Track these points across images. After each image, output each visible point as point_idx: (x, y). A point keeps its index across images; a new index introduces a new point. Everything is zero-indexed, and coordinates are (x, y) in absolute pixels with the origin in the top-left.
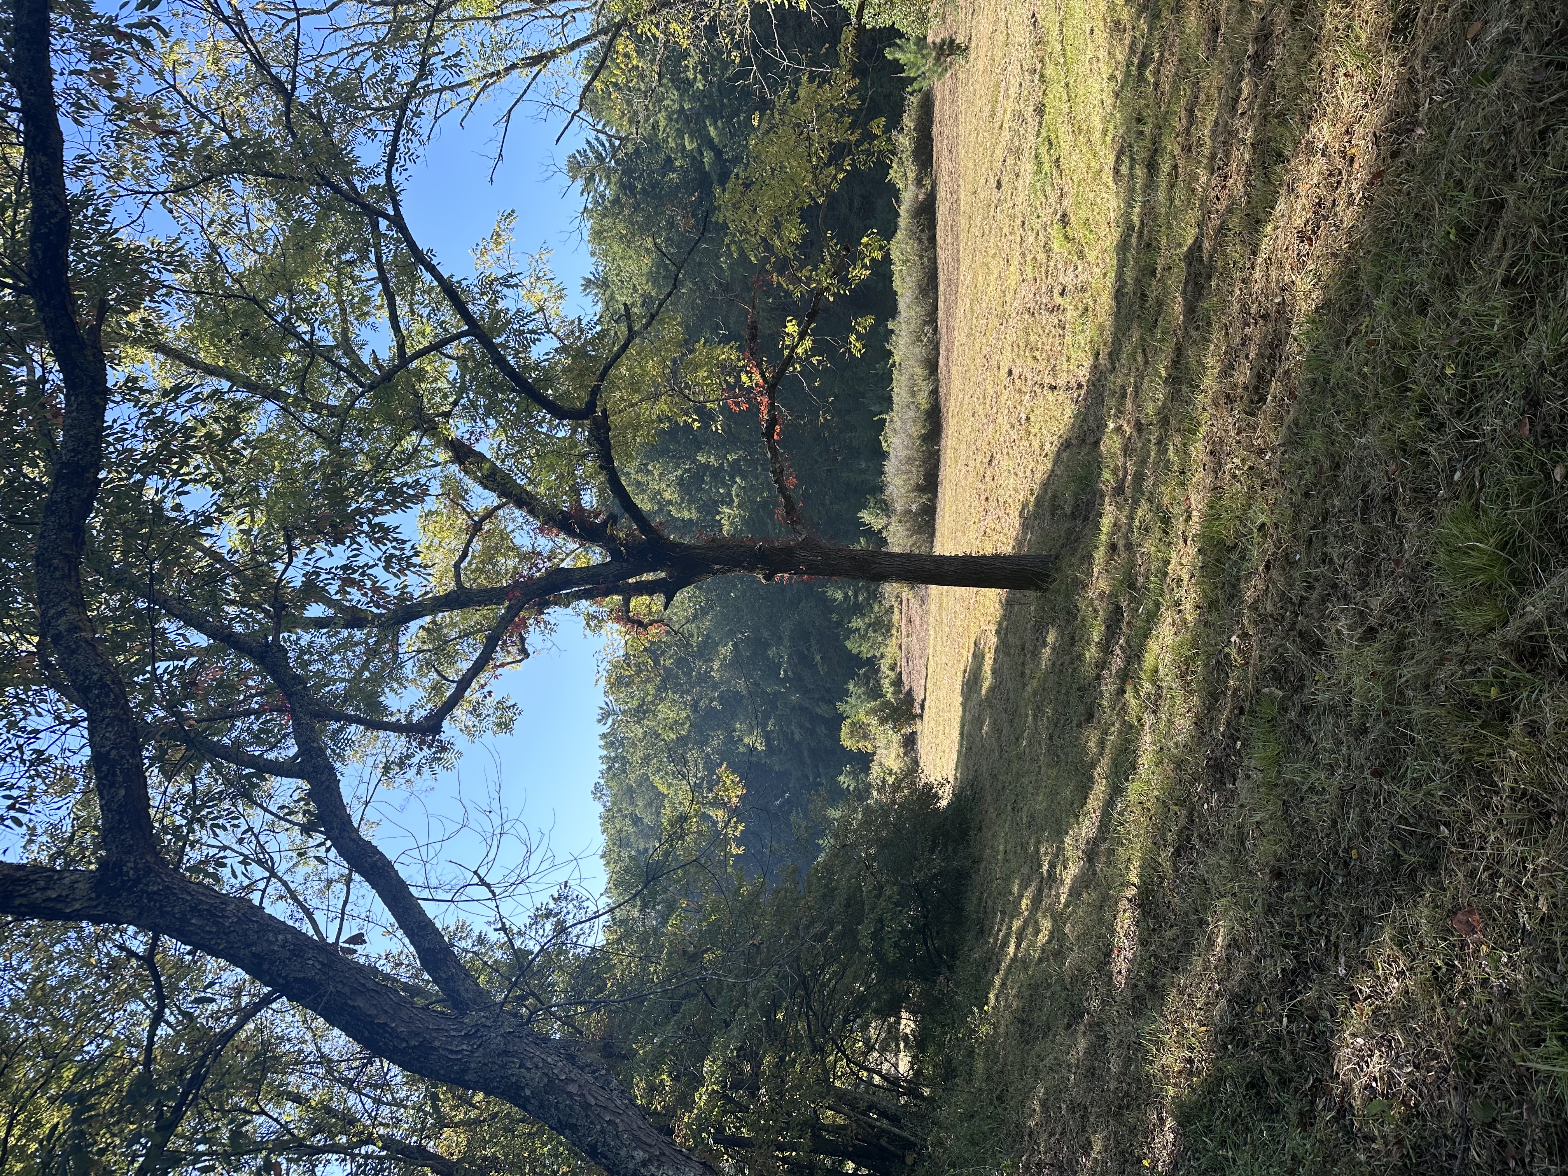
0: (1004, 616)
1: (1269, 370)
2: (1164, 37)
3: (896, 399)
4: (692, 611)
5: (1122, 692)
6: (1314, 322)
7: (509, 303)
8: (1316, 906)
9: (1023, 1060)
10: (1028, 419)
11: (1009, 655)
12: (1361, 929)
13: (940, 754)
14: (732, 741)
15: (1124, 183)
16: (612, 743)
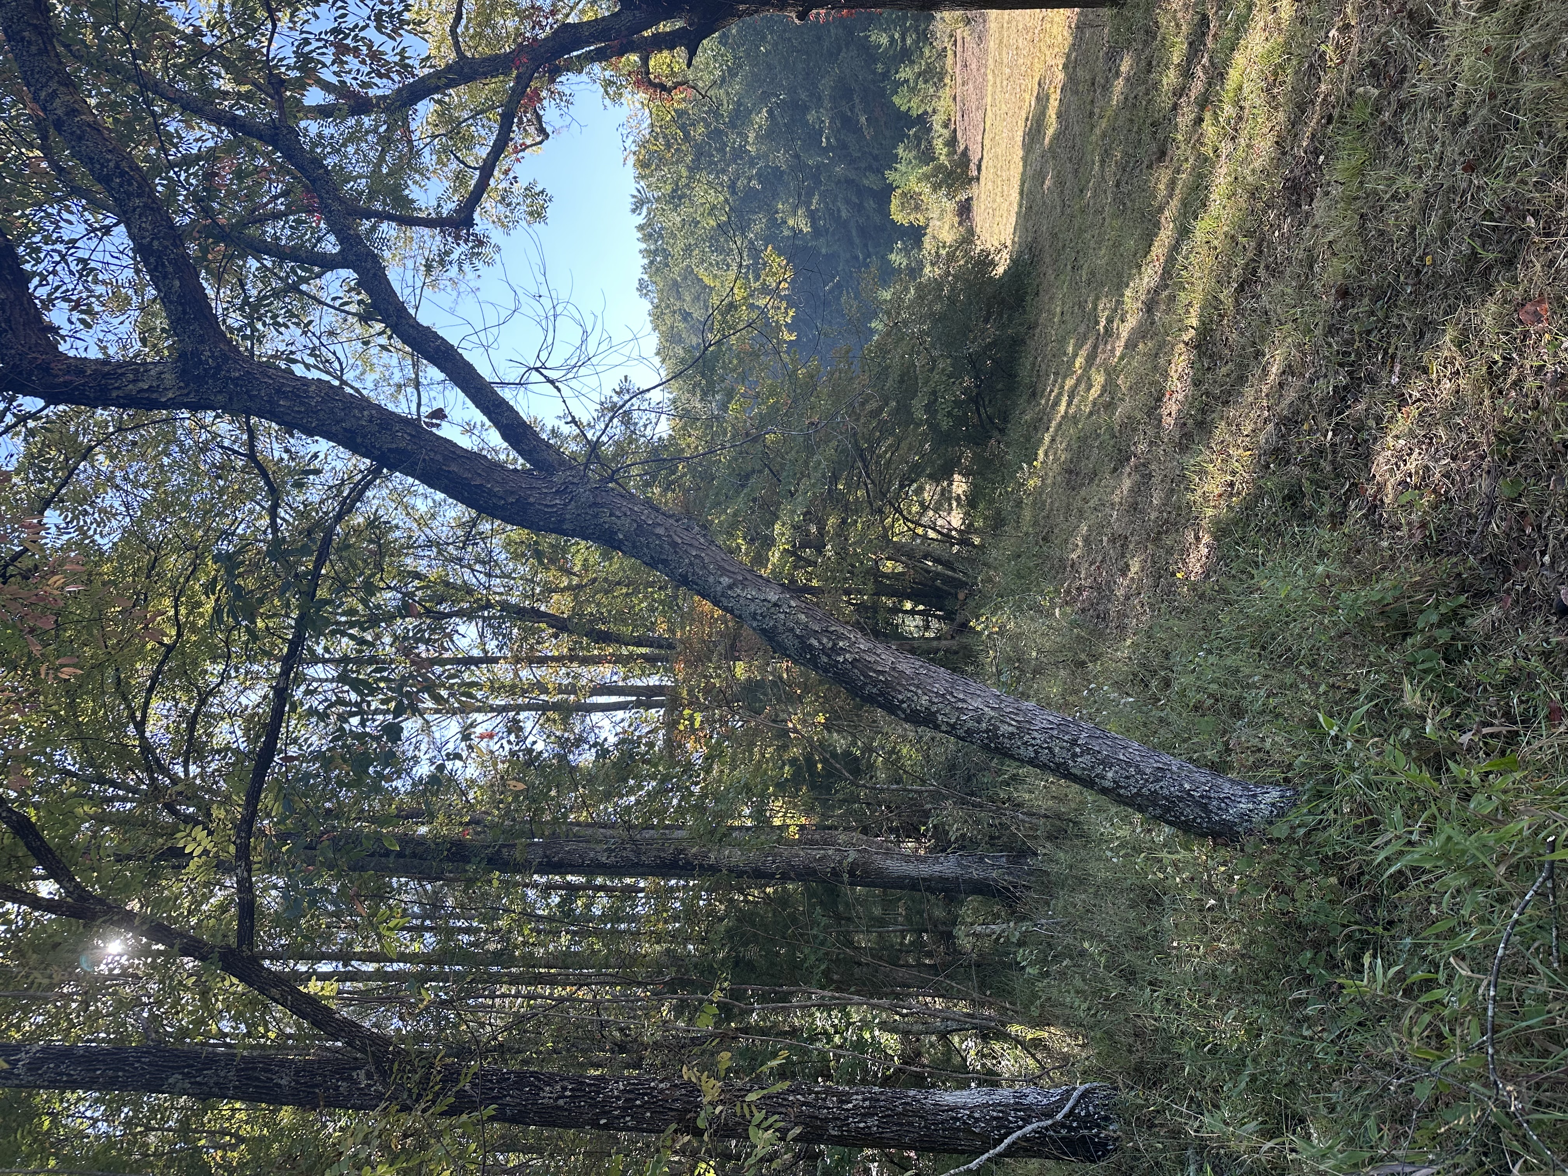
0: (1073, 44)
4: (718, 73)
5: (1199, 120)
8: (1379, 320)
9: (1068, 505)
12: (1422, 335)
13: (997, 219)
16: (650, 235)
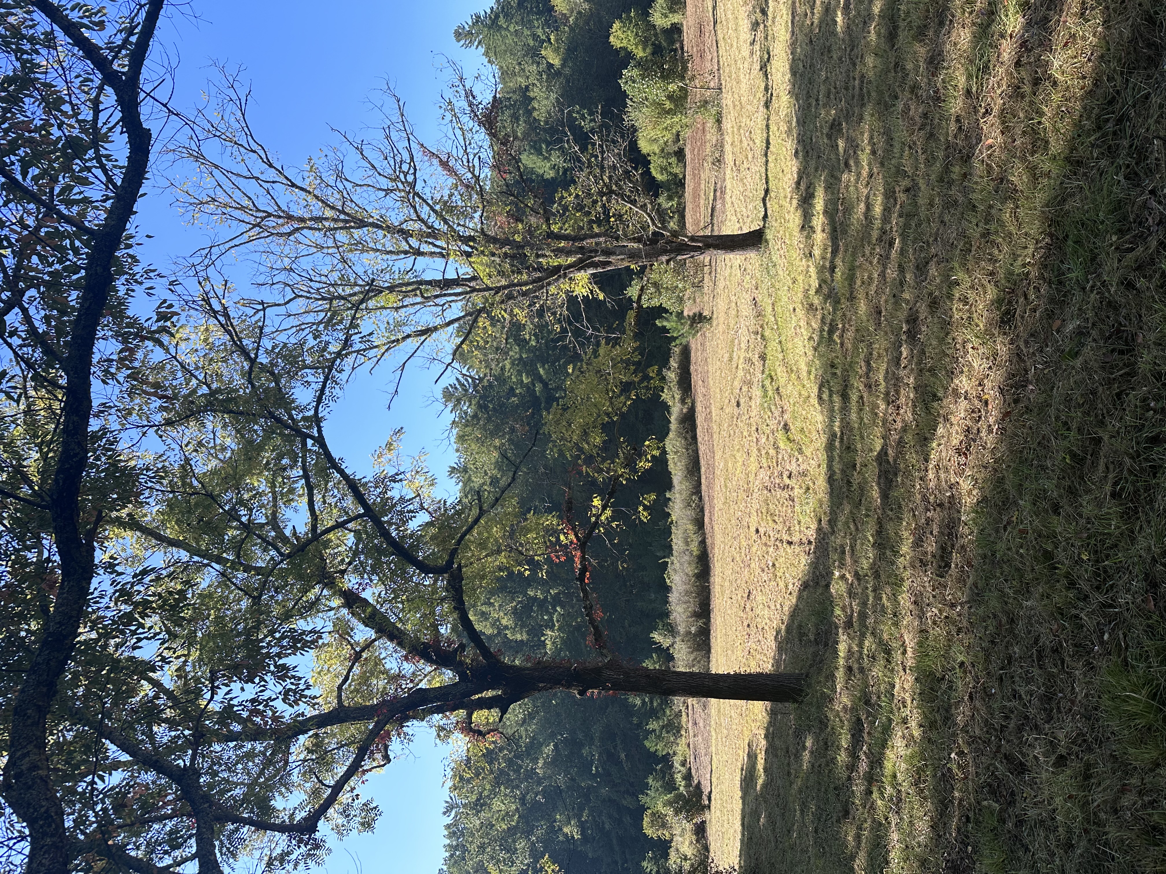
0: (770, 723)
1: (949, 544)
2: (844, 315)
3: (675, 547)
4: (522, 716)
5: (869, 792)
6: (977, 512)
7: (395, 492)
10: (774, 565)
11: (776, 756)
14: (553, 831)
15: (826, 406)
